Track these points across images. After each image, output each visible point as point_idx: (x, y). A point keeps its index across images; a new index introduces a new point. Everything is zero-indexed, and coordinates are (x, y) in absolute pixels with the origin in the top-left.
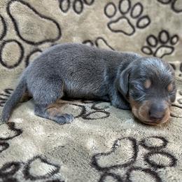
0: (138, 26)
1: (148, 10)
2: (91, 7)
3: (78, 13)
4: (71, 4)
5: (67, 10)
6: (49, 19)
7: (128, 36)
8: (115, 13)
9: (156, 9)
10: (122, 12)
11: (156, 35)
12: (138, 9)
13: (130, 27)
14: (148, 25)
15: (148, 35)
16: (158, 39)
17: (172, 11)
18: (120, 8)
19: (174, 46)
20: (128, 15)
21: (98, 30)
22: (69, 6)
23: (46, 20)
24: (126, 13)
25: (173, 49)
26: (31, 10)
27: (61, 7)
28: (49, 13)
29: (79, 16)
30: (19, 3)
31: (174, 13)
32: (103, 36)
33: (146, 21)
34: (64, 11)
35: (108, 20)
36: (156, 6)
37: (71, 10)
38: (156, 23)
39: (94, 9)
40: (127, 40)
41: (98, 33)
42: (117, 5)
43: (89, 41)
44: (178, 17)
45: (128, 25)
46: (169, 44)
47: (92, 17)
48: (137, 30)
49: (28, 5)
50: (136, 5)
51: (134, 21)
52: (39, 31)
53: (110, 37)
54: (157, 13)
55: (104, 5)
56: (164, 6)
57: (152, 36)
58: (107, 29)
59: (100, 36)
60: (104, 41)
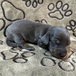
0: (65, 15)
1: (71, 7)
2: (41, 5)
3: (34, 7)
4: (32, 3)
5: (29, 6)
6: (20, 10)
7: (59, 20)
8: (53, 8)
10: (57, 8)
12: (66, 7)
13: (61, 15)
14: (70, 15)
15: (70, 20)
18: (56, 6)
21: (43, 16)
22: (30, 4)
24: (59, 8)
26: (12, 5)
27: (26, 4)
28: (20, 7)
29: (35, 9)
32: (46, 19)
33: (70, 13)
34: (28, 6)
35: (49, 12)
37: (31, 6)
38: (75, 14)
39: (42, 6)
40: (58, 22)
41: (43, 17)
42: (55, 4)
43: (38, 21)
45: (60, 14)
47: (41, 10)
48: (65, 17)
50: (65, 4)
51: (63, 13)
52: (14, 15)
53: (49, 20)
55: (48, 4)
57: (72, 20)
58: (48, 16)
59: (44, 19)
60: (46, 21)
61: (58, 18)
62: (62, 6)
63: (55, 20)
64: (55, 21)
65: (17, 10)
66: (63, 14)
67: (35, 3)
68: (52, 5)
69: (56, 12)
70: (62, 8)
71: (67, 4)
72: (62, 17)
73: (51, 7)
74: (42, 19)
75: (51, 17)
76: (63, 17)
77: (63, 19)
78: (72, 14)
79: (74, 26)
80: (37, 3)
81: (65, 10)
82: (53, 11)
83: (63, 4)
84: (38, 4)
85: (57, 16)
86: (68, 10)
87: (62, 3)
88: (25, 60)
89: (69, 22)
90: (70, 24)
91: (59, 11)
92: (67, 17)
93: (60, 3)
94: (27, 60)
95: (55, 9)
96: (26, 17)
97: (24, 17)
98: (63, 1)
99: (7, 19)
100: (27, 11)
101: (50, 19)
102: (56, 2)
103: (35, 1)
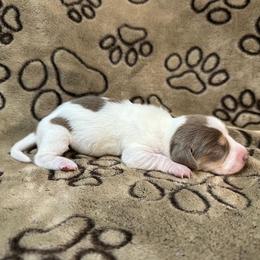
61: (191, 91)
62: (202, 60)
63: (185, 94)
65: (89, 70)
66: (206, 80)
67: (132, 56)
68: (175, 58)
69: (186, 75)
71: (214, 54)
72: (201, 88)
73: (173, 62)
74: (149, 93)
75: (173, 87)
76: (205, 88)
77: (205, 93)
78: (229, 80)
79: (234, 110)
80: (136, 55)
81: (211, 70)
82: (178, 72)
83: (206, 54)
84: (140, 57)
85: (188, 86)
86: (219, 68)
87: (201, 53)
89: (220, 99)
90: (224, 105)
91: (193, 72)
92: (216, 88)
93: (195, 53)
95: (184, 67)
97: (106, 87)
98: (203, 48)
99: (64, 90)
101: (171, 92)
102: (185, 51)
103: (133, 50)
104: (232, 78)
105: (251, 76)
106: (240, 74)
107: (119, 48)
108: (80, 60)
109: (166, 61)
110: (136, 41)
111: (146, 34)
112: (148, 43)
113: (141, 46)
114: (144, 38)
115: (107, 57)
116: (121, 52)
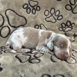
0: (58, 19)
1: (62, 13)
2: (39, 12)
3: (34, 14)
4: (31, 11)
6: (22, 17)
8: (48, 14)
9: (65, 13)
10: (51, 14)
11: (65, 23)
13: (54, 20)
14: (62, 19)
15: (62, 23)
16: (66, 24)
17: (72, 13)
18: (50, 12)
19: (73, 27)
20: (54, 15)
21: (41, 21)
22: (30, 11)
23: (21, 17)
24: (53, 14)
25: (72, 28)
27: (27, 12)
28: (22, 14)
30: (10, 11)
31: (73, 14)
32: (43, 23)
33: (61, 17)
34: (28, 14)
35: (46, 17)
36: (65, 11)
37: (31, 13)
38: (65, 18)
39: (40, 13)
40: (53, 25)
43: (38, 25)
44: (74, 16)
45: (54, 19)
46: (70, 27)
47: (39, 16)
48: (57, 21)
49: (14, 11)
50: (57, 11)
51: (56, 17)
52: (18, 22)
54: (66, 14)
55: (44, 11)
56: (69, 11)
58: (45, 21)
59: (42, 23)
60: (43, 25)
61: (52, 22)
62: (55, 12)
63: (50, 23)
64: (50, 25)
65: (20, 17)
66: (56, 19)
67: (34, 11)
68: (47, 12)
69: (51, 17)
70: (55, 13)
71: (58, 10)
74: (41, 23)
75: (47, 21)
76: (56, 21)
77: (56, 23)
78: (63, 18)
79: (65, 27)
81: (58, 15)
82: (48, 16)
84: (37, 11)
85: (51, 21)
86: (60, 15)
87: (55, 10)
88: (38, 60)
90: (62, 26)
91: (53, 16)
92: (59, 21)
93: (53, 10)
94: (40, 60)
96: (27, 22)
98: (55, 9)
99: (11, 26)
100: (29, 17)
101: (47, 23)
102: (50, 9)
103: (34, 9)
104: (64, 18)
105: (69, 17)
106: (66, 17)
107: (29, 8)
108: (16, 13)
109: (45, 13)
110: (35, 6)
111: (38, 3)
112: (39, 7)
113: (37, 7)
114: (37, 5)
115: (26, 12)
116: (30, 9)
